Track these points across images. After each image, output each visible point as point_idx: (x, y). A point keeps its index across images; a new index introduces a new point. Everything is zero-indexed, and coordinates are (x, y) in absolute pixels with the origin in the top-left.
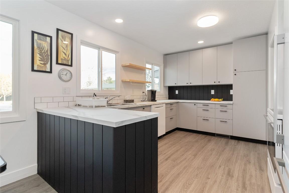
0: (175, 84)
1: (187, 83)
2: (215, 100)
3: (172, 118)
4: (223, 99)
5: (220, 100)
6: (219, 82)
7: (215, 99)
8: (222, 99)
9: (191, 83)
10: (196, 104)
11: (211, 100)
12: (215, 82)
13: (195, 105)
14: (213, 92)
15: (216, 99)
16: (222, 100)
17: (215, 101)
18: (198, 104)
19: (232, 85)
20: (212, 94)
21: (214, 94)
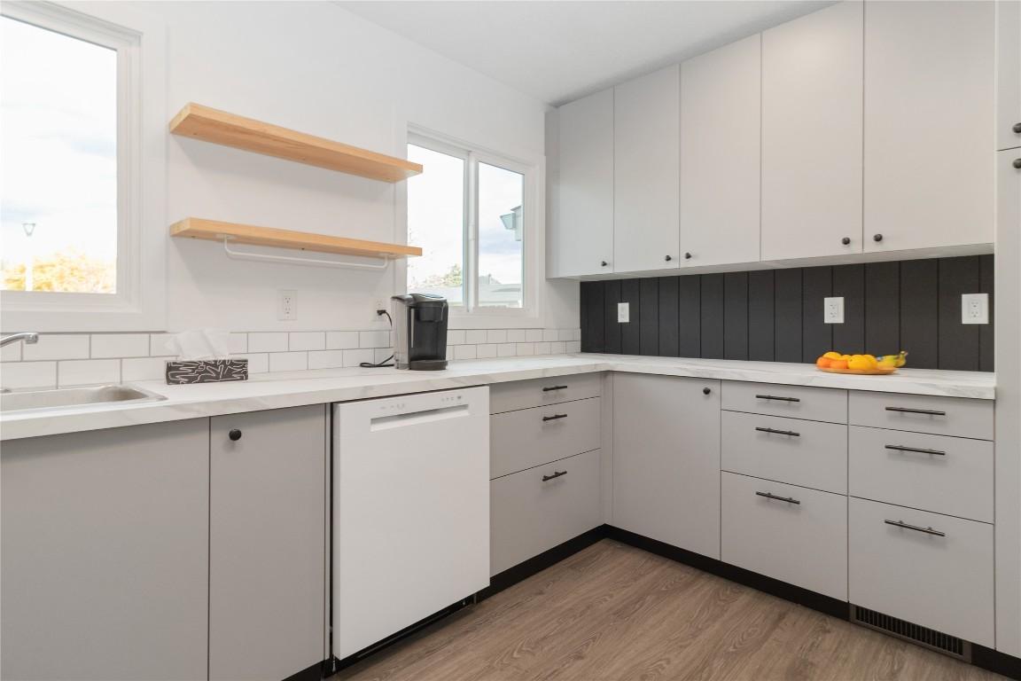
0: (604, 264)
1: (668, 259)
2: (851, 365)
3: (557, 475)
4: (906, 358)
5: (888, 361)
6: (878, 239)
7: (846, 357)
8: (903, 353)
9: (688, 256)
10: (712, 386)
11: (820, 361)
12: (846, 242)
13: (707, 392)
14: (834, 310)
15: (857, 361)
16: (903, 362)
17: (846, 370)
18: (726, 389)
19: (992, 256)
20: (832, 325)
21: (840, 319)
